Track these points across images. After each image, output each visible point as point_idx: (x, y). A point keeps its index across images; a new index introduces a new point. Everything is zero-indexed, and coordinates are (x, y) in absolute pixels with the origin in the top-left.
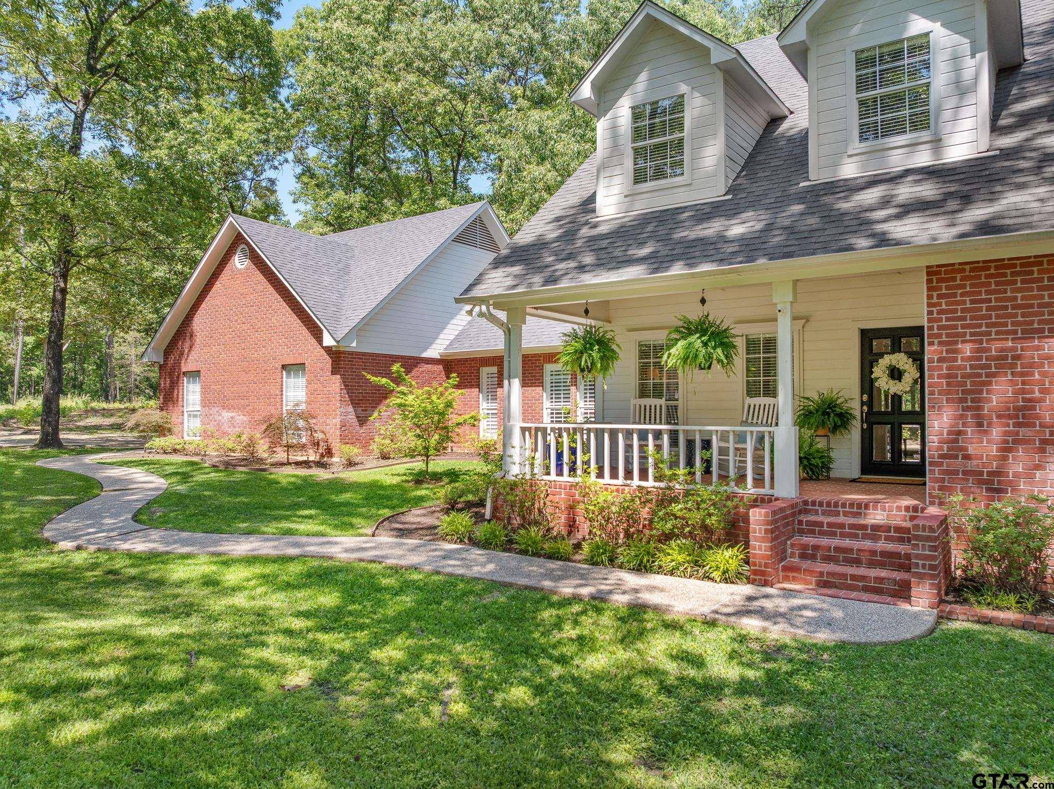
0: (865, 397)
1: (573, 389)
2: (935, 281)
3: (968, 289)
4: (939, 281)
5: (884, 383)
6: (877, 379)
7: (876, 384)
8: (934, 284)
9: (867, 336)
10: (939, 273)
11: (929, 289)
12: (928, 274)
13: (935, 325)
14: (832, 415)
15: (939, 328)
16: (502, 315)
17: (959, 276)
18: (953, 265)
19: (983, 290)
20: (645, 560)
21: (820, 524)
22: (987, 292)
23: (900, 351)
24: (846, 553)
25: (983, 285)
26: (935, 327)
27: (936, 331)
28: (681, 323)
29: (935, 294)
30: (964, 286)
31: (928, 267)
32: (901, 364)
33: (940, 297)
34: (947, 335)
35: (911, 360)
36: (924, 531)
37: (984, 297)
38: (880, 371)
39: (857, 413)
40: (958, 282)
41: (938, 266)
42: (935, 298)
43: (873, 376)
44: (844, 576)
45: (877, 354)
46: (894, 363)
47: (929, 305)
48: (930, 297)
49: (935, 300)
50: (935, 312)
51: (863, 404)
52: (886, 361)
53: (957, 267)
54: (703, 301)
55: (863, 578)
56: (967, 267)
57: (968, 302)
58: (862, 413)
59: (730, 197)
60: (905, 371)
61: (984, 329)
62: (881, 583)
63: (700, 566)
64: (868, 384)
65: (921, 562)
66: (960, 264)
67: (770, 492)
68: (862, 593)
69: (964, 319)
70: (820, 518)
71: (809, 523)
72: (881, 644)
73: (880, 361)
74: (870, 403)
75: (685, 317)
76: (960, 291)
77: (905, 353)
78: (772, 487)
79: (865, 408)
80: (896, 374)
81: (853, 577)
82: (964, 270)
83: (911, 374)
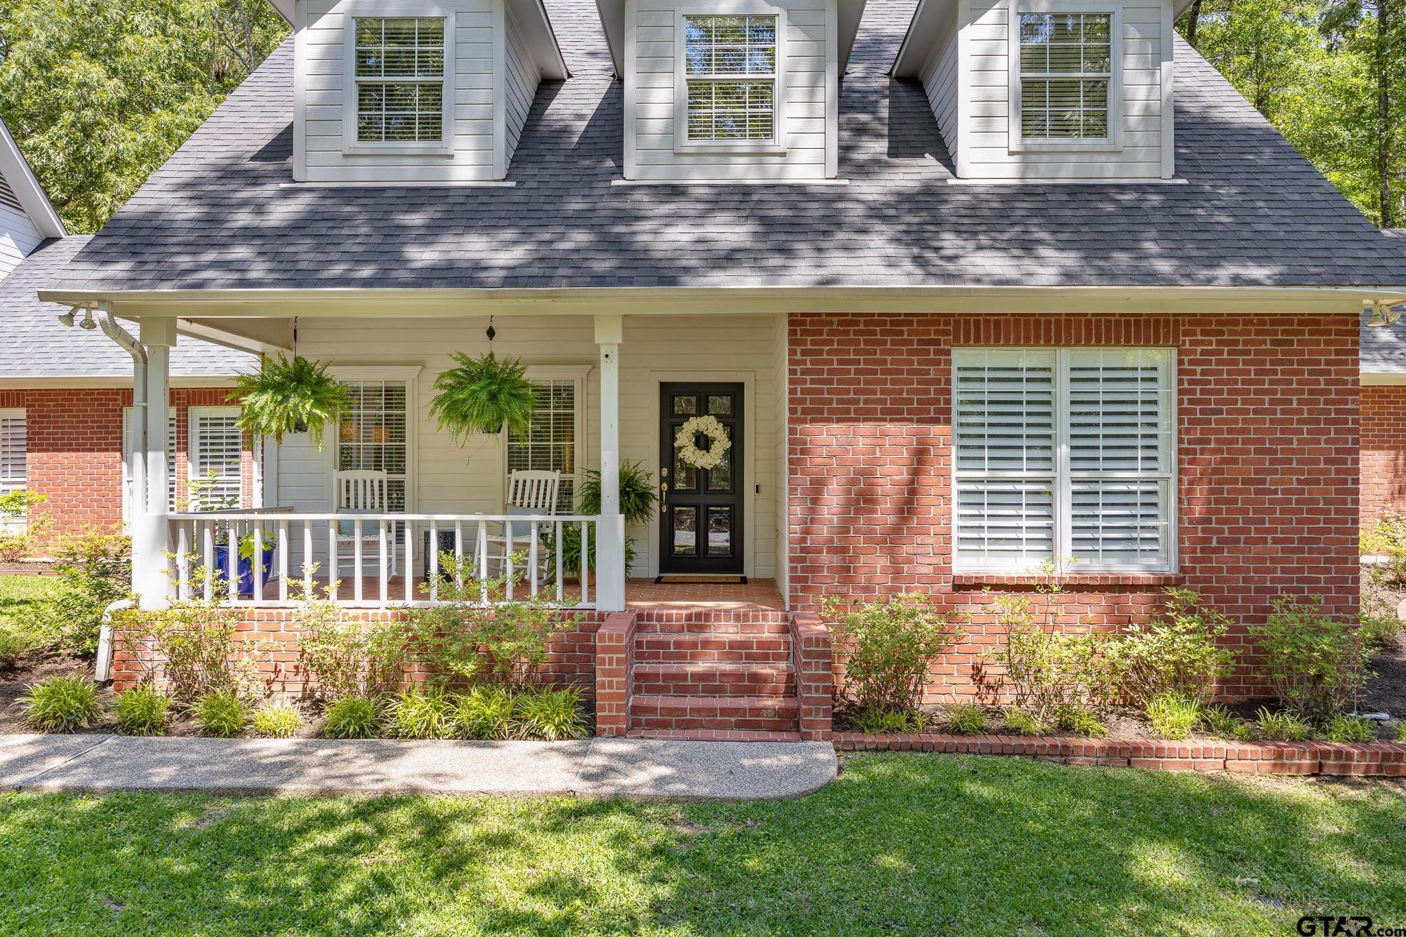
0: (665, 472)
1: (246, 455)
2: (799, 333)
3: (836, 346)
4: (804, 333)
5: (691, 455)
6: (680, 448)
7: (681, 455)
8: (799, 337)
9: (669, 392)
10: (803, 323)
11: (792, 342)
12: (791, 323)
13: (799, 387)
14: (633, 496)
15: (803, 391)
16: (132, 329)
17: (825, 329)
18: (819, 315)
19: (852, 348)
20: (435, 721)
21: (665, 645)
22: (857, 352)
23: (707, 413)
24: (707, 680)
25: (851, 342)
26: (799, 390)
27: (799, 395)
28: (457, 365)
29: (799, 349)
30: (831, 343)
31: (791, 315)
32: (710, 430)
33: (804, 353)
34: (813, 401)
35: (721, 425)
36: (817, 646)
37: (852, 357)
38: (684, 438)
39: (656, 492)
40: (825, 337)
41: (803, 315)
42: (799, 353)
43: (676, 445)
44: (712, 711)
45: (679, 416)
46: (702, 428)
47: (791, 362)
48: (792, 352)
49: (799, 357)
50: (799, 371)
51: (662, 480)
52: (692, 425)
53: (823, 317)
54: (491, 333)
55: (736, 711)
56: (835, 319)
57: (835, 362)
58: (661, 492)
59: (513, 184)
60: (714, 440)
61: (852, 395)
62: (758, 715)
63: (520, 720)
64: (669, 453)
65: (813, 685)
66: (828, 315)
67: (590, 605)
68: (736, 732)
69: (830, 382)
70: (662, 637)
71: (651, 644)
72: (805, 794)
73: (685, 425)
74: (670, 480)
75: (463, 355)
76: (826, 348)
77: (714, 415)
78: (592, 597)
79: (665, 486)
80: (703, 442)
81: (724, 711)
82: (831, 323)
83: (722, 443)
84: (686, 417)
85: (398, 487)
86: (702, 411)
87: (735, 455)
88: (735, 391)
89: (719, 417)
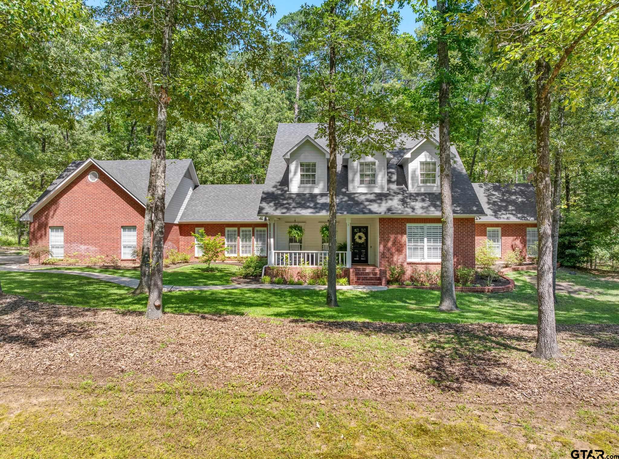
0: (352, 244)
5: (358, 240)
9: (353, 228)
38: (356, 237)
45: (355, 233)
52: (358, 234)
64: (353, 240)
80: (360, 238)
83: (364, 238)
84: (357, 233)
85: (301, 246)
86: (360, 232)
87: (367, 240)
88: (366, 228)
89: (364, 233)
